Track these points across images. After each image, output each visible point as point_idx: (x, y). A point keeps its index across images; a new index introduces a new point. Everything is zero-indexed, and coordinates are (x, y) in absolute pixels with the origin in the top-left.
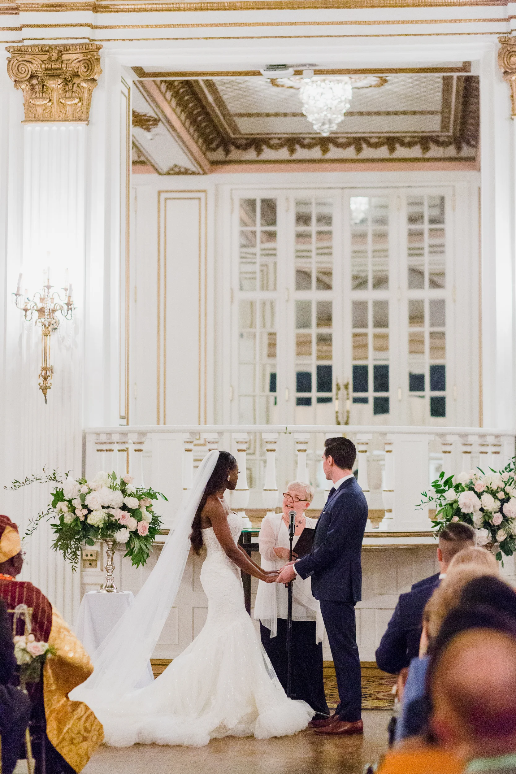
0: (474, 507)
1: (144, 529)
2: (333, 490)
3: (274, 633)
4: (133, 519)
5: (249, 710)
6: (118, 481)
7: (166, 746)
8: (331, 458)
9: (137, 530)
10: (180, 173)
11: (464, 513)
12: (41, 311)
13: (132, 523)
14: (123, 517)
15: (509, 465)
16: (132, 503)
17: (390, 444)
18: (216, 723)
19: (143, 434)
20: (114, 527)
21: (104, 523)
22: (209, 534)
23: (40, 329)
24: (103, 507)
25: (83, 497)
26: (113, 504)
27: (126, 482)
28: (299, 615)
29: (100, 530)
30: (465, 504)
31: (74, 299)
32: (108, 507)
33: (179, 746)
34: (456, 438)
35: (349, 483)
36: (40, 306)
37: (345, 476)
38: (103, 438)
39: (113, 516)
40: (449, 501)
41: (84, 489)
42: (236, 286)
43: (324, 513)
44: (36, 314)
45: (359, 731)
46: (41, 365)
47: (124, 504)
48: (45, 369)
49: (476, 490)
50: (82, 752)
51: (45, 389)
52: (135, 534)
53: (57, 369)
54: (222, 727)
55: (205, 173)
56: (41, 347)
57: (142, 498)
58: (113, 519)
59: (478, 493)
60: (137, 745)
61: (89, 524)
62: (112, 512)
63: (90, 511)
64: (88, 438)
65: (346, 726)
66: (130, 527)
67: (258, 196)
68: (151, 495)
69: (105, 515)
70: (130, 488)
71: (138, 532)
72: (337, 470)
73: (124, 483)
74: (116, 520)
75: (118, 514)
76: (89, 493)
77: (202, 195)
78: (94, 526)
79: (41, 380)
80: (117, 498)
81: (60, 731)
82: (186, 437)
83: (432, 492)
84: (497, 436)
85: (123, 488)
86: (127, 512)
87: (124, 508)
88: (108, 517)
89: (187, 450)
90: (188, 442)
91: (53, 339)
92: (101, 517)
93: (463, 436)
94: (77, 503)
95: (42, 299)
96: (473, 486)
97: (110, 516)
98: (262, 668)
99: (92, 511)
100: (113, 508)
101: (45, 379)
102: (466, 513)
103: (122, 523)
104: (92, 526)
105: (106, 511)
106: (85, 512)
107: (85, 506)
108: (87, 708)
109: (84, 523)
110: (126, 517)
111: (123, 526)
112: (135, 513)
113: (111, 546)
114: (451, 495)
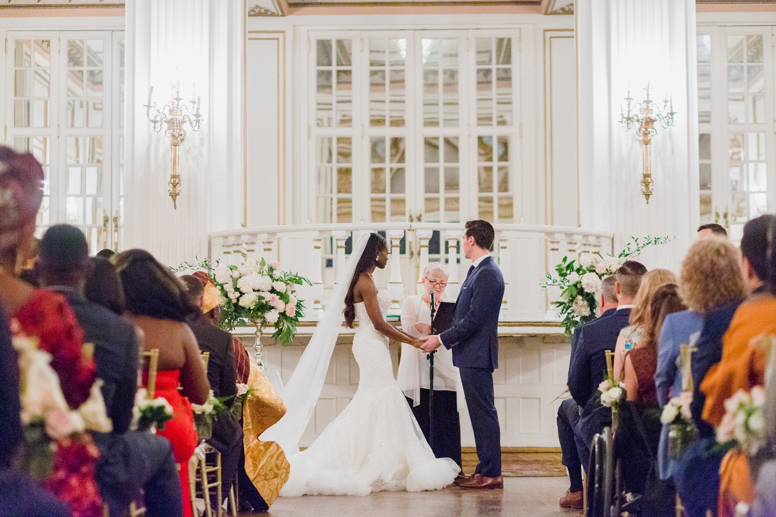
0: (596, 287)
1: (292, 311)
2: (472, 268)
3: (417, 402)
4: (281, 301)
5: (401, 467)
6: (266, 268)
7: (333, 496)
8: (472, 239)
9: (285, 311)
10: (260, 14)
11: (587, 293)
12: (171, 122)
13: (280, 305)
14: (273, 299)
15: (624, 251)
16: (280, 287)
17: (504, 240)
18: (375, 476)
19: (272, 234)
20: (264, 308)
21: (256, 305)
22: (360, 308)
23: (168, 141)
24: (254, 290)
25: (235, 281)
26: (263, 287)
27: (274, 268)
28: (439, 385)
29: (252, 311)
30: (588, 284)
31: (201, 112)
32: (259, 291)
33: (345, 495)
34: (563, 236)
35: (487, 261)
36: (169, 117)
37: (483, 255)
38: (231, 240)
39: (264, 298)
40: (572, 283)
41: (236, 274)
42: (313, 123)
43: (464, 288)
44: (165, 126)
45: (500, 486)
46: (170, 173)
47: (273, 288)
48: (174, 177)
49: (597, 271)
50: (273, 488)
51: (174, 196)
52: (283, 315)
53: (184, 177)
54: (379, 481)
55: (283, 15)
56: (171, 155)
57: (288, 284)
58: (264, 301)
59: (599, 275)
60: (305, 495)
61: (241, 307)
62: (262, 294)
63: (242, 294)
64: (214, 242)
65: (490, 481)
66: (279, 309)
67: (333, 36)
68: (298, 280)
69: (256, 297)
70: (277, 274)
71: (287, 313)
72: (476, 248)
73: (271, 269)
74: (266, 302)
75: (268, 297)
76: (240, 277)
77: (280, 36)
78: (245, 308)
79: (171, 187)
80: (266, 283)
81: (255, 466)
83: (556, 275)
84: (598, 237)
85: (271, 274)
86: (276, 294)
87: (273, 291)
88: (259, 299)
89: (316, 248)
90: (317, 240)
91: (181, 149)
92: (253, 299)
93: (569, 235)
94: (229, 288)
95: (171, 111)
96: (594, 269)
97: (260, 298)
98: (411, 430)
99: (244, 294)
100: (263, 291)
101: (175, 186)
102: (589, 292)
103: (272, 304)
104: (243, 308)
105: (257, 293)
106: (238, 294)
107: (237, 289)
108: (278, 447)
109: (236, 305)
110: (276, 299)
111: (273, 308)
112: (283, 296)
113: (259, 327)
114: (573, 277)
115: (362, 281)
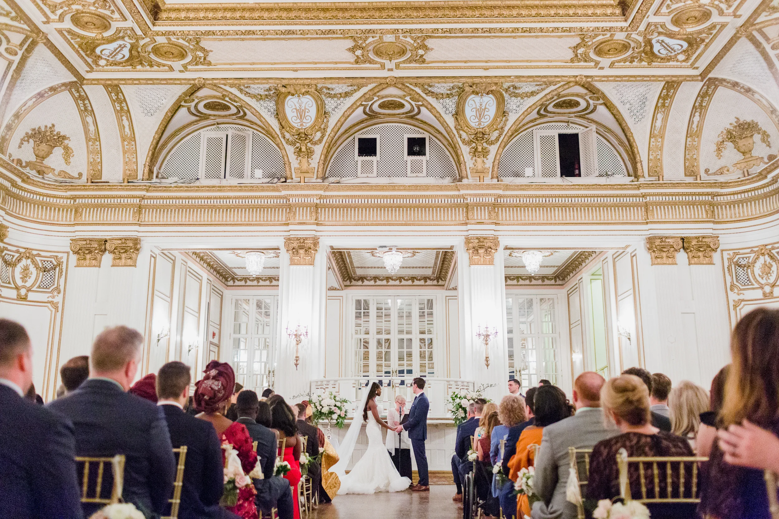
1: (343, 414)
2: (416, 397)
3: (393, 454)
4: (339, 410)
5: (387, 482)
6: (333, 396)
8: (416, 385)
12: (296, 335)
13: (338, 412)
14: (335, 409)
16: (338, 404)
19: (336, 381)
20: (332, 413)
21: (328, 412)
22: (370, 413)
23: (295, 342)
24: (328, 406)
25: (320, 402)
26: (331, 404)
28: (403, 447)
29: (327, 414)
31: (308, 331)
34: (454, 382)
35: (422, 394)
36: (295, 333)
37: (420, 392)
38: (319, 383)
41: (320, 399)
42: (354, 332)
43: (412, 406)
44: (294, 336)
45: (428, 490)
46: (295, 356)
47: (335, 404)
48: (297, 357)
50: (333, 492)
51: (296, 365)
52: (339, 416)
53: (301, 357)
54: (378, 488)
55: (343, 290)
56: (295, 348)
57: (342, 403)
60: (347, 494)
62: (331, 407)
63: (323, 407)
64: (312, 384)
65: (424, 487)
67: (362, 298)
68: (345, 401)
70: (337, 399)
71: (341, 415)
72: (418, 389)
73: (335, 397)
74: (333, 410)
75: (333, 408)
76: (322, 400)
77: (341, 298)
79: (295, 361)
80: (333, 402)
81: (326, 483)
82: (353, 381)
83: (450, 400)
84: (468, 383)
85: (335, 399)
86: (337, 407)
87: (335, 406)
91: (300, 346)
92: (327, 409)
93: (456, 381)
94: (317, 404)
95: (296, 331)
96: (466, 397)
97: (330, 409)
98: (391, 466)
101: (297, 361)
103: (335, 411)
104: (323, 413)
106: (321, 407)
107: (321, 405)
109: (320, 412)
110: (337, 409)
111: (335, 413)
112: (339, 408)
113: (330, 421)
114: (458, 401)
115: (370, 402)
